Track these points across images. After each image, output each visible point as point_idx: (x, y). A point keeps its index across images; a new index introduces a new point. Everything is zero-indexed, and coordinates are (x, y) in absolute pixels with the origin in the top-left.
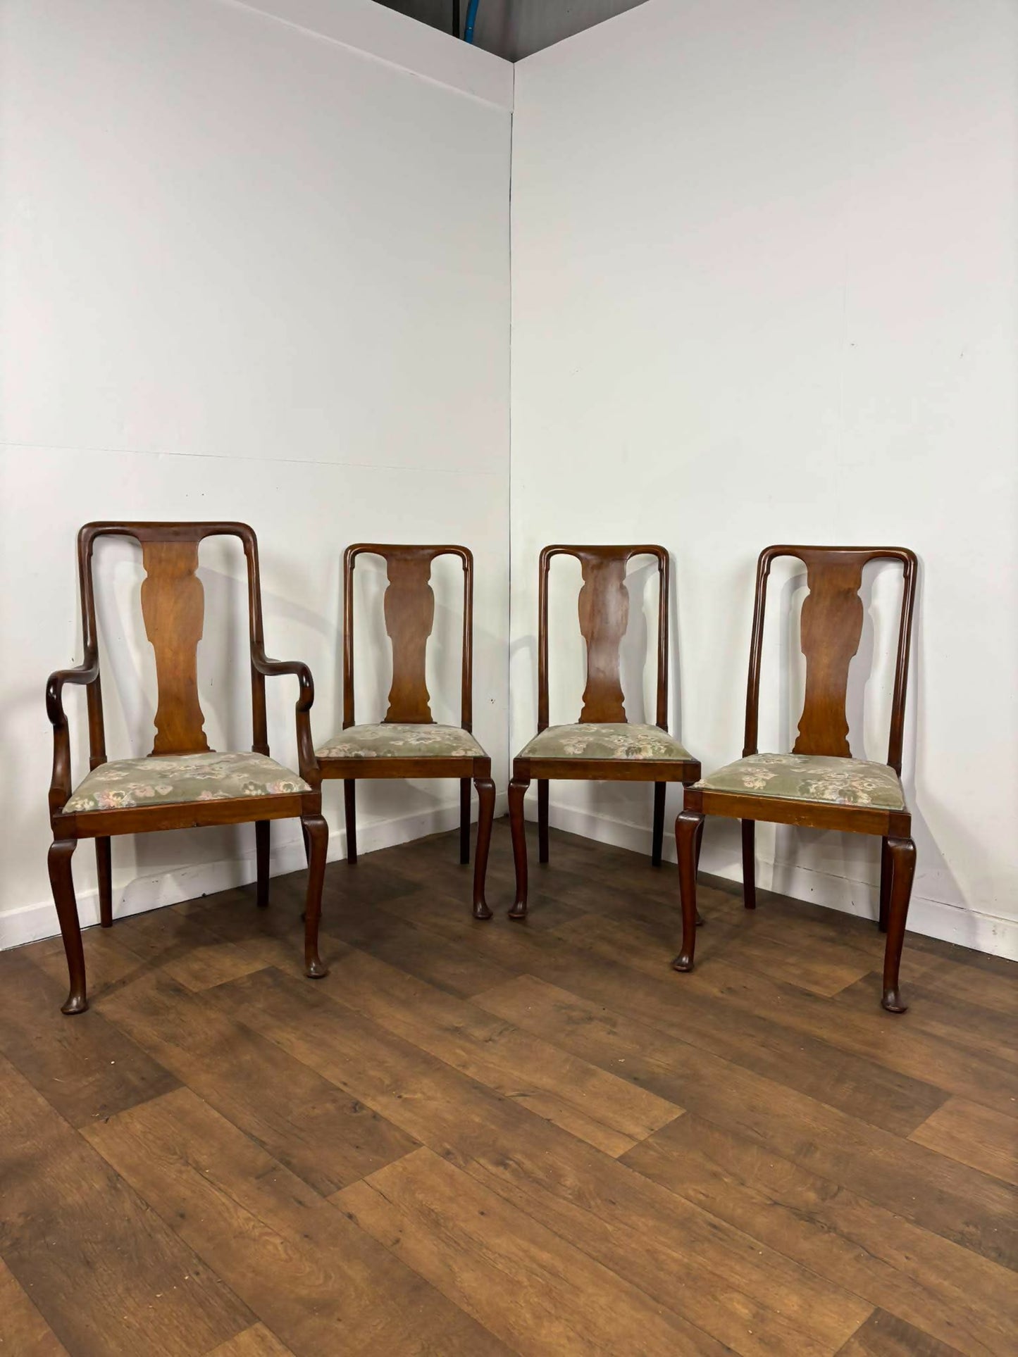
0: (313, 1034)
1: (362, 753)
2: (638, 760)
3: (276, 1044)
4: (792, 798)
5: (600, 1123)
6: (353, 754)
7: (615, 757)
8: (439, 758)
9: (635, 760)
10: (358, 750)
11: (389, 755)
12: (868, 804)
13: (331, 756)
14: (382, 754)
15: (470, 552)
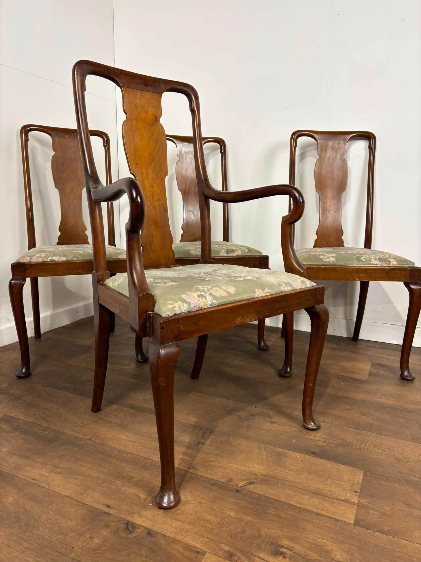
0: (61, 465)
1: (56, 259)
2: (234, 256)
3: (32, 481)
4: (353, 265)
5: (318, 494)
6: (49, 259)
7: (220, 255)
8: (111, 260)
9: (232, 256)
10: (52, 257)
11: (75, 259)
12: (396, 264)
13: (32, 261)
14: (69, 258)
15: (107, 135)
